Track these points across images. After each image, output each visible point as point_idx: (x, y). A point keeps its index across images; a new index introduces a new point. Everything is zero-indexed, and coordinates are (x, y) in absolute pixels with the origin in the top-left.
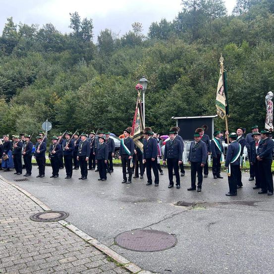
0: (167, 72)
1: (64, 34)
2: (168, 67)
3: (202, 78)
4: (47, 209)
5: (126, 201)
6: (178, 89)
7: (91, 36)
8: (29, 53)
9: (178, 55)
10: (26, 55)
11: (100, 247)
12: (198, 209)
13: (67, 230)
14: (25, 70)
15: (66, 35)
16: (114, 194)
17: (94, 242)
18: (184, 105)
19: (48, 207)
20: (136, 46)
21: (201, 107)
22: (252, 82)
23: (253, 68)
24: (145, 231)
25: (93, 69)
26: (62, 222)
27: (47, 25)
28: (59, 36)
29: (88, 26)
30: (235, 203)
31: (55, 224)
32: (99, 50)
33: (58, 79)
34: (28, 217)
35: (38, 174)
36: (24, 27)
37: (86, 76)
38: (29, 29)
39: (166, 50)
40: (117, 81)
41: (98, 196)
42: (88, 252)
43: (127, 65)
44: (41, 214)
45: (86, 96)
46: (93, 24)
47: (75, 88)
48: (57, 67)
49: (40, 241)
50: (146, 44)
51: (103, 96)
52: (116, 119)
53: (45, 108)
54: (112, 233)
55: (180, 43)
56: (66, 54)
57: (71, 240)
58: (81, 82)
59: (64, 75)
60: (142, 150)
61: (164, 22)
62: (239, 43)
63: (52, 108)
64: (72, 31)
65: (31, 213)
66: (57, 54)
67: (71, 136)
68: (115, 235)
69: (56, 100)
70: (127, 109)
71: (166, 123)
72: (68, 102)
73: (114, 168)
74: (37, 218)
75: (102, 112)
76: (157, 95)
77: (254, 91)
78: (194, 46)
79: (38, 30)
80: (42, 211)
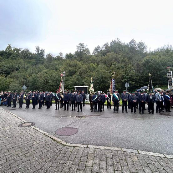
0: (71, 70)
1: (33, 53)
2: (72, 69)
3: (83, 74)
4: (25, 122)
5: (57, 117)
6: (75, 76)
7: (44, 55)
8: (17, 58)
9: (75, 65)
10: (16, 59)
11: (50, 136)
12: (83, 118)
13: (35, 130)
14: (15, 65)
15: (34, 54)
16: (53, 114)
17: (47, 134)
18: (77, 82)
19: (26, 121)
20: (61, 61)
21: (82, 83)
22: (98, 76)
23: (99, 71)
24: (66, 128)
25: (44, 67)
26: (33, 127)
27: (26, 49)
28: (30, 54)
29: (43, 52)
30: (95, 115)
31: (29, 128)
32: (46, 60)
33: (29, 69)
34: (17, 126)
35: (19, 107)
36: (16, 49)
37: (41, 69)
38: (18, 49)
39: (71, 63)
40: (53, 72)
41: (46, 115)
42: (45, 138)
43: (58, 67)
44: (23, 124)
45: (41, 77)
46: (45, 51)
47: (36, 73)
48: (29, 65)
49: (23, 136)
50: (64, 60)
51: (47, 77)
52: (52, 86)
53: (23, 80)
54: (54, 130)
55: (76, 61)
56: (33, 61)
57: (37, 134)
58: (39, 71)
59: (32, 68)
60: (63, 98)
61: (71, 54)
62: (94, 63)
63: (26, 80)
64: (36, 52)
65: (18, 124)
66: (30, 60)
67: (35, 92)
68: (55, 131)
69: (28, 77)
70: (57, 82)
71: (71, 88)
72: (33, 78)
73: (52, 104)
74: (21, 126)
75: (47, 83)
76: (68, 78)
77: (99, 79)
78: (80, 63)
79: (22, 50)
80: (23, 123)
